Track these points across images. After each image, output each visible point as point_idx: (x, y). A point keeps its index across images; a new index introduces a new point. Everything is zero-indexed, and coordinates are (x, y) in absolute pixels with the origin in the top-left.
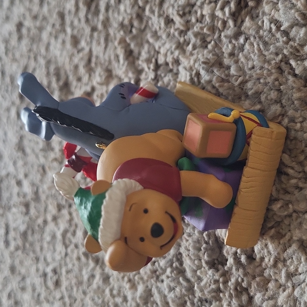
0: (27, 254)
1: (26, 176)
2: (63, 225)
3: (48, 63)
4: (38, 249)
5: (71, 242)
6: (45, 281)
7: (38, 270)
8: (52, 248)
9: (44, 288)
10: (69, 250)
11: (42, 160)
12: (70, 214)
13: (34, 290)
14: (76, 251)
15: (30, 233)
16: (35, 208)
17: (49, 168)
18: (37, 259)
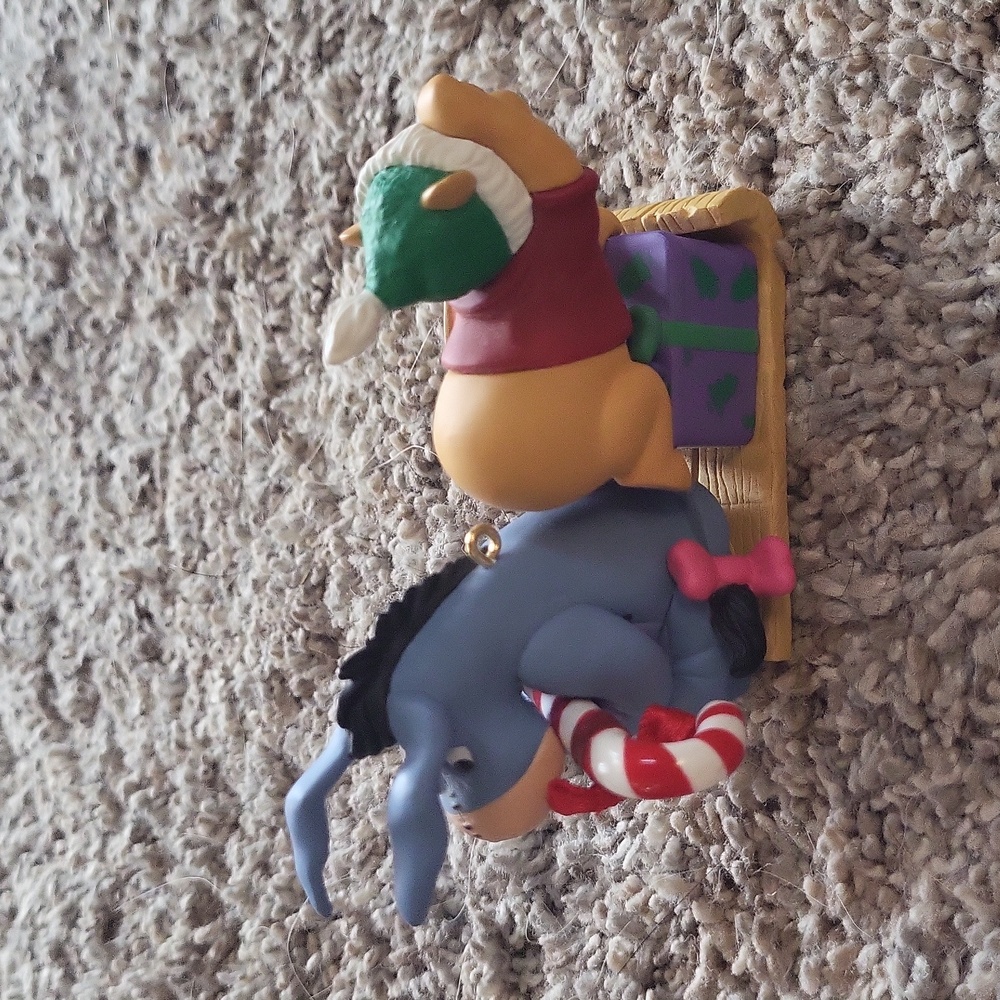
0: (46, 405)
1: (68, 169)
2: (190, 337)
4: (85, 394)
5: (213, 388)
6: (103, 487)
7: (78, 451)
8: (138, 397)
9: (93, 505)
10: (203, 409)
11: (139, 130)
12: (224, 306)
13: (56, 510)
14: (230, 414)
15: (60, 342)
16: (91, 270)
17: (167, 163)
18: (80, 423)
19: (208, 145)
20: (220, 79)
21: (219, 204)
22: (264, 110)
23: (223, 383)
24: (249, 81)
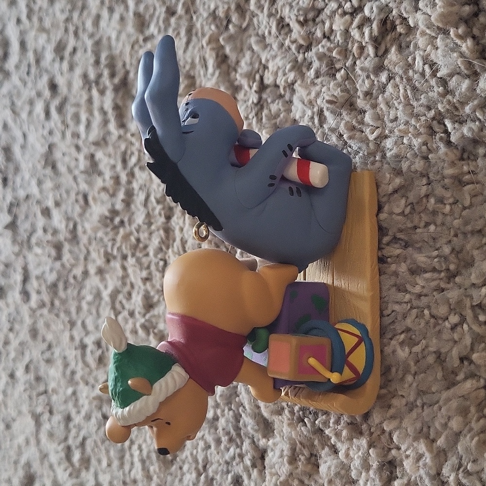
0: (57, 316)
1: (57, 204)
2: (112, 283)
3: (98, 44)
4: (73, 310)
5: (123, 308)
6: (83, 355)
7: (72, 338)
8: (94, 311)
9: (80, 364)
10: (120, 318)
11: (83, 186)
12: (124, 268)
13: (66, 365)
14: (131, 321)
15: (61, 285)
16: (71, 252)
17: (94, 199)
18: (72, 324)
19: (111, 192)
20: (112, 162)
21: (117, 220)
22: (131, 175)
23: (127, 306)
24: (124, 161)
